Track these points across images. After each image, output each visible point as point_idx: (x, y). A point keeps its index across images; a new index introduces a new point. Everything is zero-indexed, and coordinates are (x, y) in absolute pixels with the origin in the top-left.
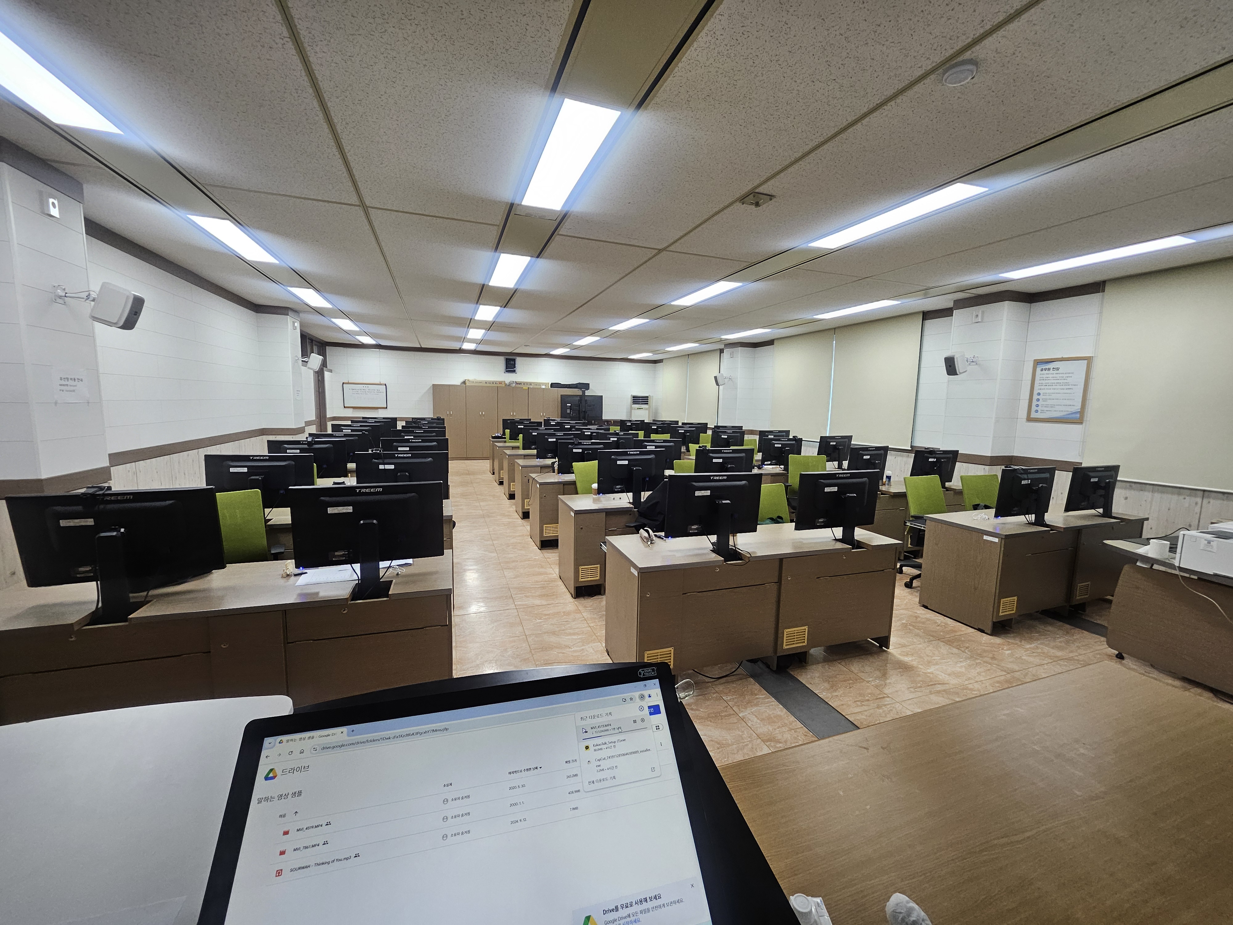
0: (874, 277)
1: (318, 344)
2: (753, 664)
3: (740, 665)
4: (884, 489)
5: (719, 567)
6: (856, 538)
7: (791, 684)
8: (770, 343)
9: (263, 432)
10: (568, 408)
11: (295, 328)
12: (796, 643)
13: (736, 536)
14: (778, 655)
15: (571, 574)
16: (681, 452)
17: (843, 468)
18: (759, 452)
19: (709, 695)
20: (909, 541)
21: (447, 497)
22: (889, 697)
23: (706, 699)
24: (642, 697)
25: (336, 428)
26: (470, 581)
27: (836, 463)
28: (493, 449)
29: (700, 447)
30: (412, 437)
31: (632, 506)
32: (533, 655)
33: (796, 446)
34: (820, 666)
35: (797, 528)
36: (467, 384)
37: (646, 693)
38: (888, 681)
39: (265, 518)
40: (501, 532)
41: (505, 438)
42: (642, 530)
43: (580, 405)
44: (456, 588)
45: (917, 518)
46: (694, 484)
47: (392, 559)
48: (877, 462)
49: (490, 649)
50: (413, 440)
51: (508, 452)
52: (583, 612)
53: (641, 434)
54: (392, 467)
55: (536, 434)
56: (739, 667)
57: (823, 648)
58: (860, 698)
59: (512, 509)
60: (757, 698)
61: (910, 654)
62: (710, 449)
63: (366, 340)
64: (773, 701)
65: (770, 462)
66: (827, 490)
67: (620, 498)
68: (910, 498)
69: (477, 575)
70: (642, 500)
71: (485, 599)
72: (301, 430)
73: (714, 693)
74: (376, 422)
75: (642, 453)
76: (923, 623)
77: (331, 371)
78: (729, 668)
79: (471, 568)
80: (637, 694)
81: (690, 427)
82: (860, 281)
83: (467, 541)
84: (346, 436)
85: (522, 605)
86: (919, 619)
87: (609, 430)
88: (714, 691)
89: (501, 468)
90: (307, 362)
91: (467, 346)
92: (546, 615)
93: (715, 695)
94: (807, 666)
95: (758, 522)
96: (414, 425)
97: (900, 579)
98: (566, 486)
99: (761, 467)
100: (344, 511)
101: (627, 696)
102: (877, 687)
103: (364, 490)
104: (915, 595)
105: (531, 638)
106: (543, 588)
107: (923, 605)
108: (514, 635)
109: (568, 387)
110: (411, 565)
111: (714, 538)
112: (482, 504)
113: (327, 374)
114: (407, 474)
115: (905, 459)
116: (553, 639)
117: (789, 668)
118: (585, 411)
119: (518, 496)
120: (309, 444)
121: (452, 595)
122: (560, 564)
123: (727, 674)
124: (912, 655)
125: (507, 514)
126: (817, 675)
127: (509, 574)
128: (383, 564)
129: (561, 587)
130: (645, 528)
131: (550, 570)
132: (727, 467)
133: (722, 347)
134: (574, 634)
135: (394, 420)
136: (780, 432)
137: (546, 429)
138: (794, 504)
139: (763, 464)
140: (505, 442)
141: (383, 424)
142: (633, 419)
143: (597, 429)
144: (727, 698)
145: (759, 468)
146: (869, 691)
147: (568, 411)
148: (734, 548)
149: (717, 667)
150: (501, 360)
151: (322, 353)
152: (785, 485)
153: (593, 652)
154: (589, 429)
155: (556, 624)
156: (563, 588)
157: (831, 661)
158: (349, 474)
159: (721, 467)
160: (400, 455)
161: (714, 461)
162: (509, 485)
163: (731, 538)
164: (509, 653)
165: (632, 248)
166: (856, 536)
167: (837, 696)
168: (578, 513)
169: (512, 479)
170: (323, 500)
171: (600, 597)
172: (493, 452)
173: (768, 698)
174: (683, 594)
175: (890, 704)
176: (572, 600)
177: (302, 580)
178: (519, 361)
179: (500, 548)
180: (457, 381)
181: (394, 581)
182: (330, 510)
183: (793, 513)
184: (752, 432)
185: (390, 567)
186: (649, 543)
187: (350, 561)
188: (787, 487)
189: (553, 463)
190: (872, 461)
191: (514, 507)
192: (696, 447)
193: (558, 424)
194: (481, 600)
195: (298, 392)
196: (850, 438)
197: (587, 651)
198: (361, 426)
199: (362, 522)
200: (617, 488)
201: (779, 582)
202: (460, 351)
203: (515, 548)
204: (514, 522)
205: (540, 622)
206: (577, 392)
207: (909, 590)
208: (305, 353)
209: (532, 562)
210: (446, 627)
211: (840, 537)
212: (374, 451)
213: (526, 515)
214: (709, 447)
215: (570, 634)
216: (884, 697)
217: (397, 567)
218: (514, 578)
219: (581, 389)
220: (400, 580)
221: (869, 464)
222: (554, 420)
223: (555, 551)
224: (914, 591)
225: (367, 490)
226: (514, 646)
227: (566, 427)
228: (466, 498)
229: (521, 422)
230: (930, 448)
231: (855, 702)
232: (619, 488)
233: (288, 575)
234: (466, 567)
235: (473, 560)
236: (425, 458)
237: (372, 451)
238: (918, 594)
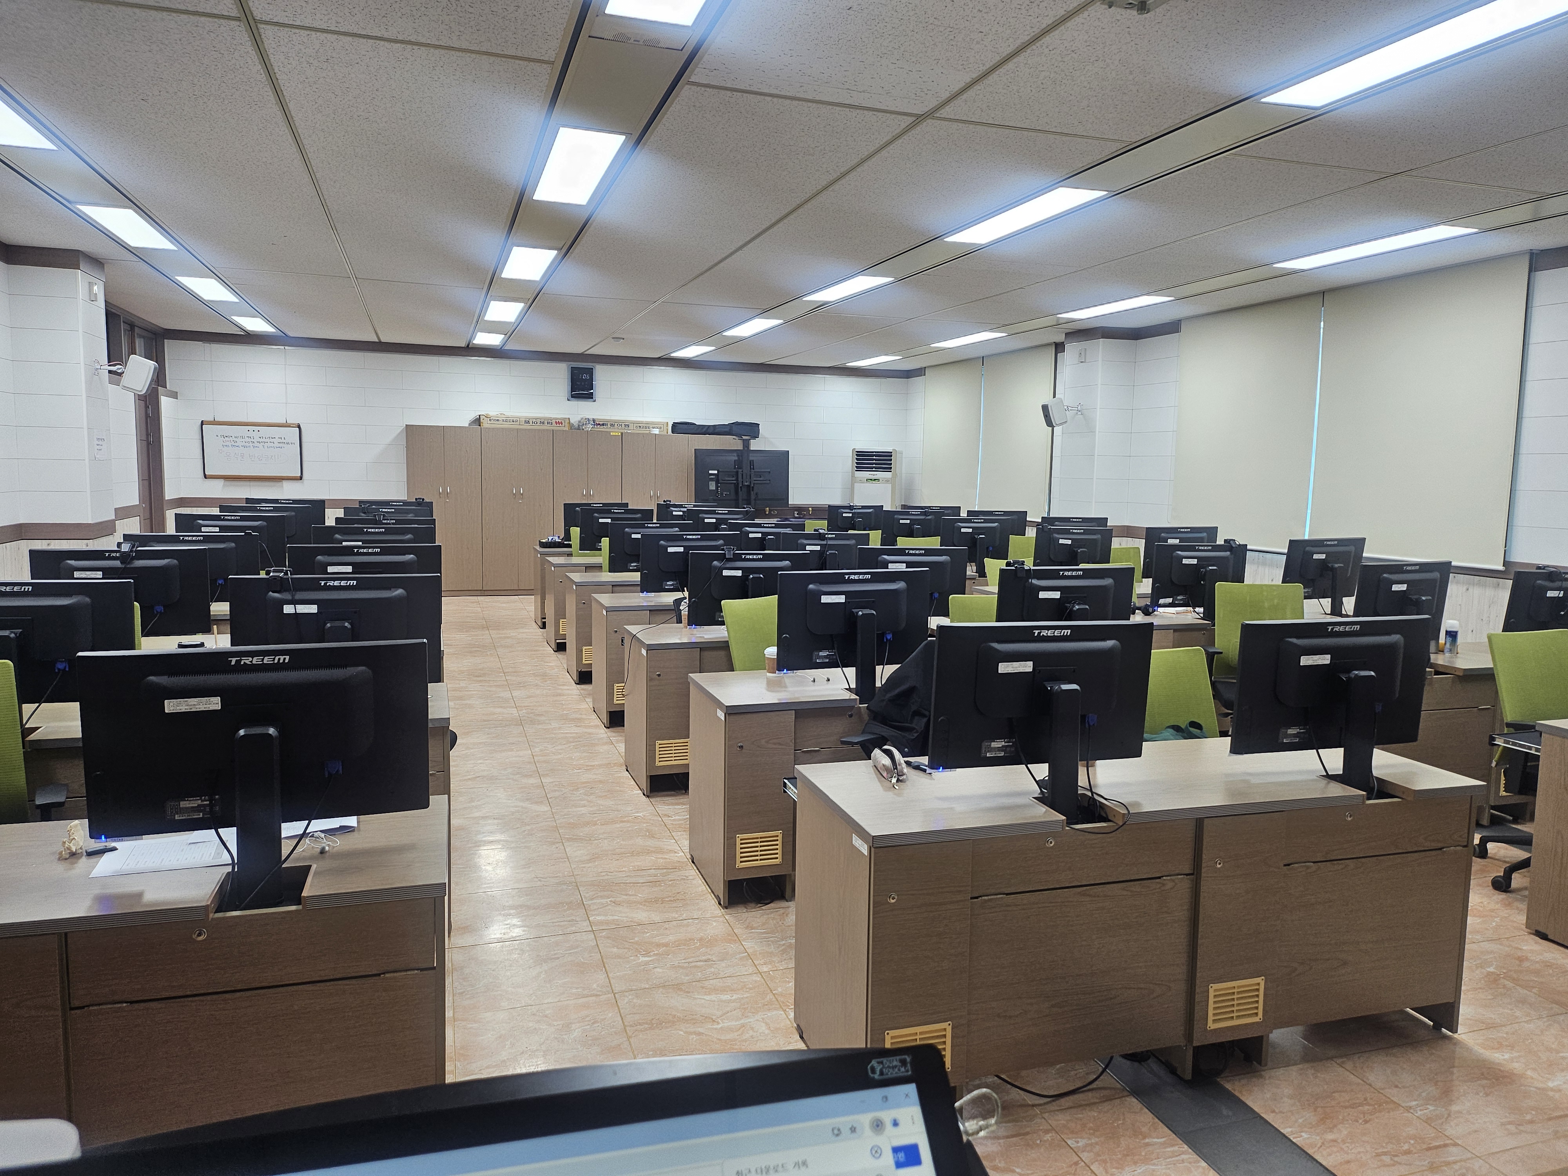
0: (1414, 173)
1: (145, 333)
2: (1136, 1064)
3: (1107, 1067)
4: (1440, 662)
5: (1054, 835)
6: (1375, 773)
7: (1225, 1112)
8: (1172, 328)
9: (20, 532)
10: (712, 480)
11: (93, 299)
12: (1238, 1017)
13: (1093, 766)
14: (1196, 1044)
15: (717, 852)
16: (964, 577)
17: (1344, 612)
18: (1145, 575)
19: (1035, 1135)
20: (1503, 782)
21: (438, 679)
22: (1458, 1145)
23: (1028, 1145)
24: (878, 1125)
25: (183, 522)
26: (489, 868)
27: (1327, 602)
28: (543, 570)
29: (1008, 564)
30: (360, 543)
31: (854, 696)
32: (631, 1037)
33: (1232, 561)
34: (1294, 1071)
35: (1236, 749)
36: (486, 424)
37: (887, 1116)
38: (1455, 1108)
39: (22, 725)
40: (560, 756)
41: (570, 546)
42: (877, 752)
43: (737, 472)
44: (457, 884)
45: (1521, 729)
46: (995, 645)
47: (309, 816)
48: (1424, 598)
49: (531, 1024)
50: (362, 551)
51: (576, 577)
52: (744, 940)
53: (875, 539)
54: (313, 609)
55: (639, 536)
56: (1104, 1070)
57: (1300, 1029)
58: (1390, 1147)
59: (584, 706)
60: (1147, 1145)
61: (1507, 1046)
62: (1032, 568)
63: (255, 325)
64: (1183, 1153)
65: (1170, 600)
66: (1306, 661)
67: (828, 680)
68: (1502, 681)
69: (504, 854)
70: (878, 684)
71: (521, 909)
72: (106, 528)
73: (1047, 1132)
74: (276, 509)
75: (876, 578)
76: (1537, 972)
77: (174, 395)
78: (1081, 1072)
79: (491, 838)
80: (865, 1119)
81: (986, 521)
82: (1382, 183)
83: (484, 777)
84: (208, 539)
85: (607, 923)
86: (1526, 964)
87: (802, 527)
88: (1045, 1126)
89: (561, 613)
90: (120, 374)
91: (483, 339)
92: (658, 945)
93: (1048, 1137)
94: (1264, 1071)
95: (1145, 736)
96: (363, 516)
97: (1482, 871)
98: (706, 654)
99: (1151, 610)
100: (202, 708)
101: (843, 1121)
102: (1428, 1121)
103: (247, 660)
104: (1518, 908)
105: (626, 1000)
106: (654, 883)
107: (1536, 931)
108: (585, 992)
109: (711, 431)
110: (353, 831)
111: (1042, 770)
112: (516, 693)
113: (165, 402)
114: (346, 624)
115: (1489, 592)
116: (677, 1002)
117: (1222, 1076)
118: (748, 486)
119: (599, 675)
120: (125, 558)
121: (446, 898)
122: (693, 831)
123: (1077, 1086)
124: (1512, 1047)
125: (574, 716)
126: (1288, 1091)
127: (575, 851)
128: (290, 829)
129: (694, 882)
130: (886, 747)
131: (670, 844)
132: (1071, 610)
133: (1061, 338)
134: (723, 990)
135: (319, 506)
136: (1194, 530)
137: (662, 526)
138: (1231, 695)
139: (1155, 604)
140: (570, 555)
141: (293, 513)
142: (858, 502)
143: (777, 526)
144: (1078, 1142)
145: (1146, 612)
146: (1411, 1131)
147: (712, 486)
148: (1089, 794)
149: (1052, 1071)
150: (561, 373)
151: (155, 353)
152: (1207, 653)
153: (767, 1032)
154: (759, 526)
155: (682, 967)
156: (698, 885)
157: (1321, 1060)
158: (215, 627)
159: (1059, 610)
160: (331, 583)
161: (1042, 595)
162: (579, 652)
163: (1082, 771)
164: (575, 1034)
165: (855, 112)
166: (1376, 767)
167: (1335, 1141)
168: (733, 712)
169: (585, 639)
170: (152, 684)
171: (784, 904)
172: (543, 578)
173: (1173, 1146)
174: (972, 898)
175: (1461, 1161)
176: (718, 911)
177: (105, 865)
178: (603, 375)
179: (557, 794)
180: (463, 420)
181: (314, 867)
182: (171, 706)
183: (1227, 715)
184: (1128, 532)
185: (304, 835)
186: (894, 780)
187: (214, 822)
188: (1210, 657)
189: (678, 602)
190: (1414, 597)
191: (589, 700)
192: (1002, 564)
193: (689, 514)
194: (512, 911)
195: (100, 443)
196: (1360, 543)
197: (752, 1029)
198: (243, 518)
199: (242, 732)
200: (820, 657)
201: (1196, 873)
202: (470, 350)
203: (592, 794)
204: (590, 734)
205: (647, 963)
206: (732, 443)
207: (1503, 896)
208: (115, 355)
209: (629, 825)
210: (433, 971)
211: (1339, 770)
212: (271, 574)
213: (616, 719)
214: (1029, 564)
215: (715, 990)
216: (1445, 1145)
217: (323, 835)
218: (590, 861)
219: (739, 436)
220: (326, 864)
221: (1403, 603)
222: (681, 506)
223: (681, 801)
224: (1517, 900)
225: (255, 660)
226: (588, 1016)
227: (706, 520)
228: (481, 681)
229: (606, 509)
230: (1548, 566)
231: (1378, 1155)
232: (826, 657)
233: (73, 855)
234: (480, 837)
235: (496, 821)
236: (389, 589)
237: (268, 573)
238: (1524, 906)
